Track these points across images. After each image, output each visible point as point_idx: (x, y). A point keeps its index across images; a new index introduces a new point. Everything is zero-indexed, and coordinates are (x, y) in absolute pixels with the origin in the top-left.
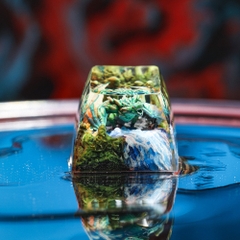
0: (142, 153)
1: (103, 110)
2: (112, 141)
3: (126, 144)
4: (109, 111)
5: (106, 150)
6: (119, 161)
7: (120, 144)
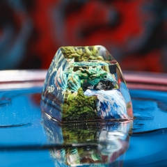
0: (109, 106)
1: (77, 77)
2: (88, 99)
3: (98, 100)
4: (81, 78)
5: (85, 105)
6: (94, 113)
7: (94, 101)
